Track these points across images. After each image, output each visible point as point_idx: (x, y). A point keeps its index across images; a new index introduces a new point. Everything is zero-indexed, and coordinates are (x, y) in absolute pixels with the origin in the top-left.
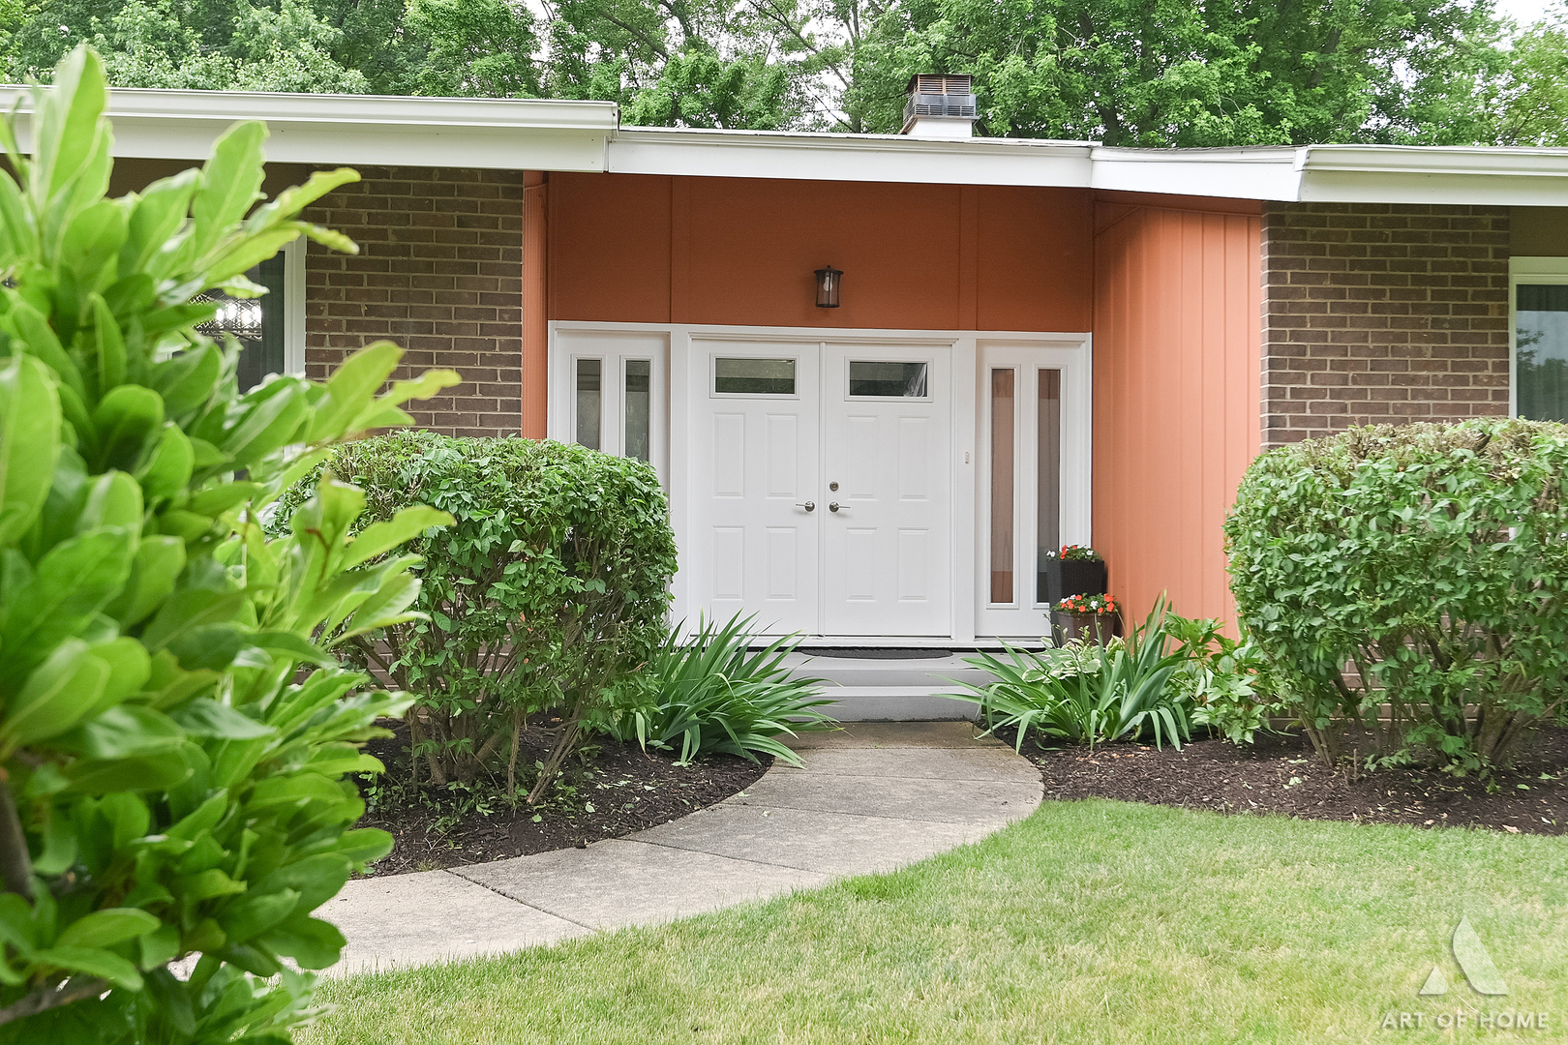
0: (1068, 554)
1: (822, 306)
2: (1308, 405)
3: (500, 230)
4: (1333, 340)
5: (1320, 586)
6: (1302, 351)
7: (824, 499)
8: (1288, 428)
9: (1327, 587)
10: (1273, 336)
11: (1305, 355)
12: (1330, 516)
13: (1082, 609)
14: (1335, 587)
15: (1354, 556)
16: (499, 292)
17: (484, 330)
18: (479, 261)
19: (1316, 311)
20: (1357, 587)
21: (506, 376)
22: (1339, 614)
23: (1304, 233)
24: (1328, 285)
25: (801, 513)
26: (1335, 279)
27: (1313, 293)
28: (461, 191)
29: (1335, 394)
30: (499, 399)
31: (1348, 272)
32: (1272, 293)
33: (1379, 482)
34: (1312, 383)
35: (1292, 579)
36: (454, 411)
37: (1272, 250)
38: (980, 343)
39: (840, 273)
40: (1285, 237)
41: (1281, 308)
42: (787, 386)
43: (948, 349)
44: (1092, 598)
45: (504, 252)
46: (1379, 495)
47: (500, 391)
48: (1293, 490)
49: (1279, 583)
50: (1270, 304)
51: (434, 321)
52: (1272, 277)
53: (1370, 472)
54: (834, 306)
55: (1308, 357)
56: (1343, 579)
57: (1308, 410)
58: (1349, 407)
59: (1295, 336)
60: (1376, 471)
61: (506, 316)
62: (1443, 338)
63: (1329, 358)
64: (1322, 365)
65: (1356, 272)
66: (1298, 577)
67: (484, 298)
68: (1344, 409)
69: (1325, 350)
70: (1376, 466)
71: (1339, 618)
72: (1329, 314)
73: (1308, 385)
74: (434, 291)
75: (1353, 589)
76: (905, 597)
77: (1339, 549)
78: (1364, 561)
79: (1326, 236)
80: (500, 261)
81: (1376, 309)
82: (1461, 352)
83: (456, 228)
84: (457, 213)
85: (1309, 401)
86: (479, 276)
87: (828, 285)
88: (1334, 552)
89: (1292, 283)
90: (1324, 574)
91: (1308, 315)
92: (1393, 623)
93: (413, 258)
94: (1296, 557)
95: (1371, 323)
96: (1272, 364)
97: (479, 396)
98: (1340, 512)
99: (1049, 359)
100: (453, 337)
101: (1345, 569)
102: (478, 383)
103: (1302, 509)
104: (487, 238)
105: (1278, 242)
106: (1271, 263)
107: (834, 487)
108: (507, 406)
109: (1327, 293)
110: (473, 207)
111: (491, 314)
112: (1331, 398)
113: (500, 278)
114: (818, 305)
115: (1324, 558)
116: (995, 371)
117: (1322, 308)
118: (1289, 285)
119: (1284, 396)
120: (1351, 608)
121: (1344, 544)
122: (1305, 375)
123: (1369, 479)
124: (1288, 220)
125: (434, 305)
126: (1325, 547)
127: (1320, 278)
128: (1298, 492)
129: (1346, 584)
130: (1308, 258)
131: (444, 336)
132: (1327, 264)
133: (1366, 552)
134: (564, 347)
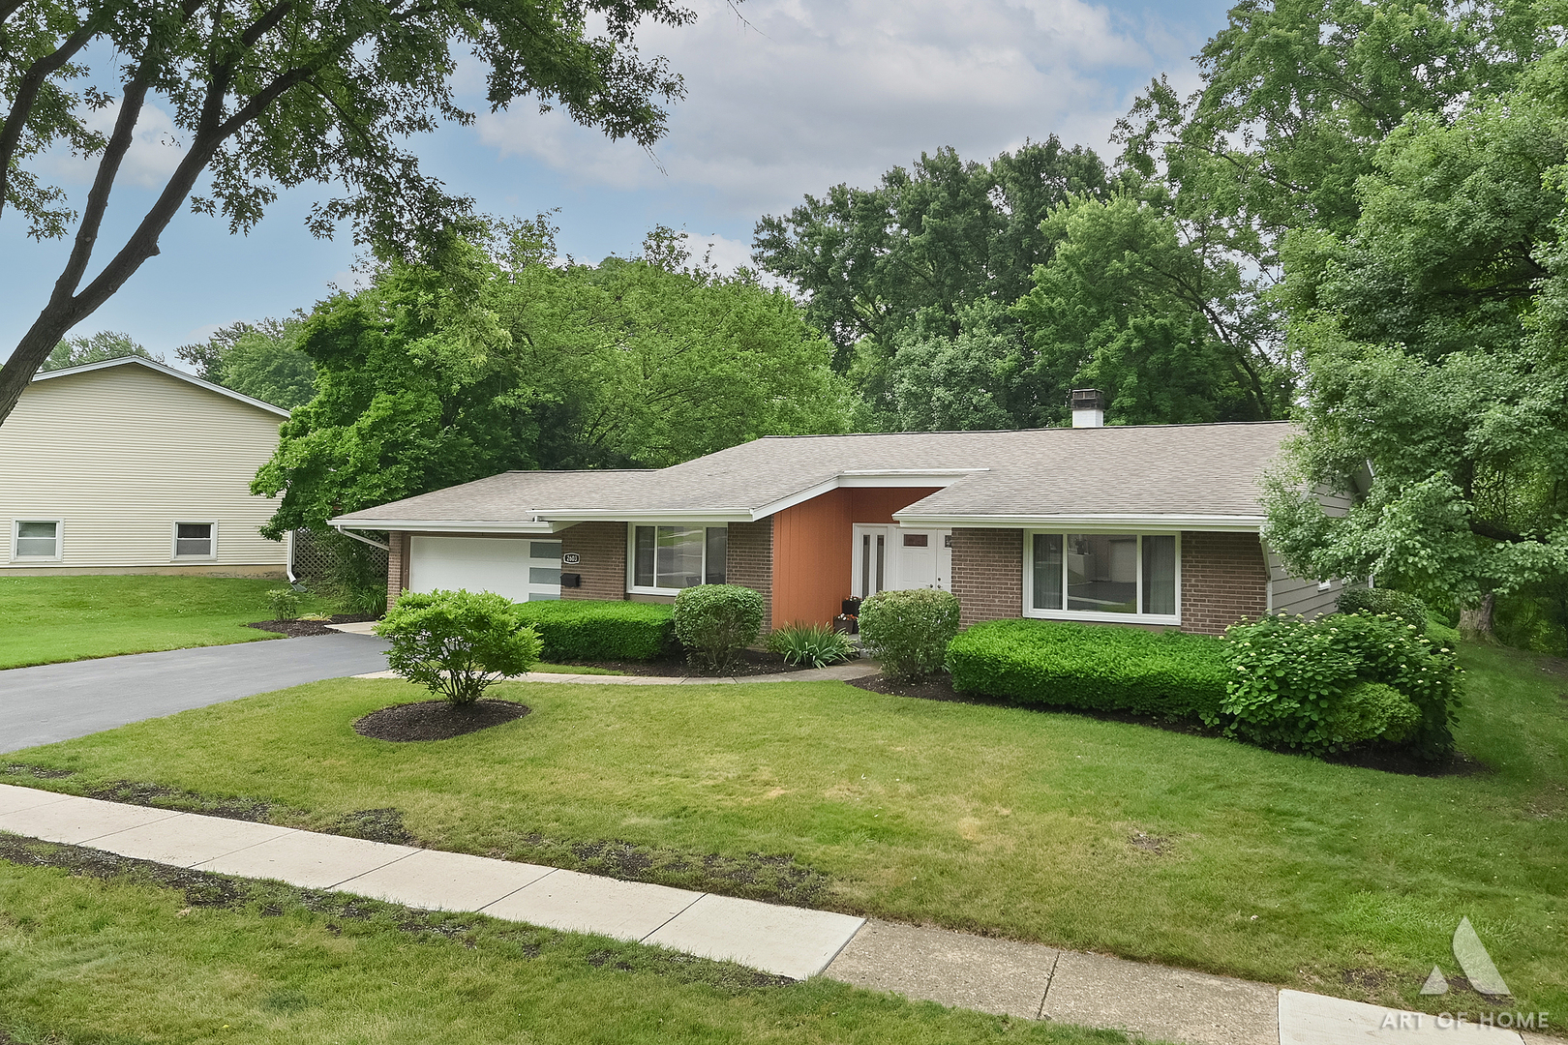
42: (925, 544)
62: (1001, 553)
64: (966, 560)
69: (968, 556)
81: (982, 543)
82: (1007, 557)
95: (981, 548)
107: (939, 579)
134: (858, 531)
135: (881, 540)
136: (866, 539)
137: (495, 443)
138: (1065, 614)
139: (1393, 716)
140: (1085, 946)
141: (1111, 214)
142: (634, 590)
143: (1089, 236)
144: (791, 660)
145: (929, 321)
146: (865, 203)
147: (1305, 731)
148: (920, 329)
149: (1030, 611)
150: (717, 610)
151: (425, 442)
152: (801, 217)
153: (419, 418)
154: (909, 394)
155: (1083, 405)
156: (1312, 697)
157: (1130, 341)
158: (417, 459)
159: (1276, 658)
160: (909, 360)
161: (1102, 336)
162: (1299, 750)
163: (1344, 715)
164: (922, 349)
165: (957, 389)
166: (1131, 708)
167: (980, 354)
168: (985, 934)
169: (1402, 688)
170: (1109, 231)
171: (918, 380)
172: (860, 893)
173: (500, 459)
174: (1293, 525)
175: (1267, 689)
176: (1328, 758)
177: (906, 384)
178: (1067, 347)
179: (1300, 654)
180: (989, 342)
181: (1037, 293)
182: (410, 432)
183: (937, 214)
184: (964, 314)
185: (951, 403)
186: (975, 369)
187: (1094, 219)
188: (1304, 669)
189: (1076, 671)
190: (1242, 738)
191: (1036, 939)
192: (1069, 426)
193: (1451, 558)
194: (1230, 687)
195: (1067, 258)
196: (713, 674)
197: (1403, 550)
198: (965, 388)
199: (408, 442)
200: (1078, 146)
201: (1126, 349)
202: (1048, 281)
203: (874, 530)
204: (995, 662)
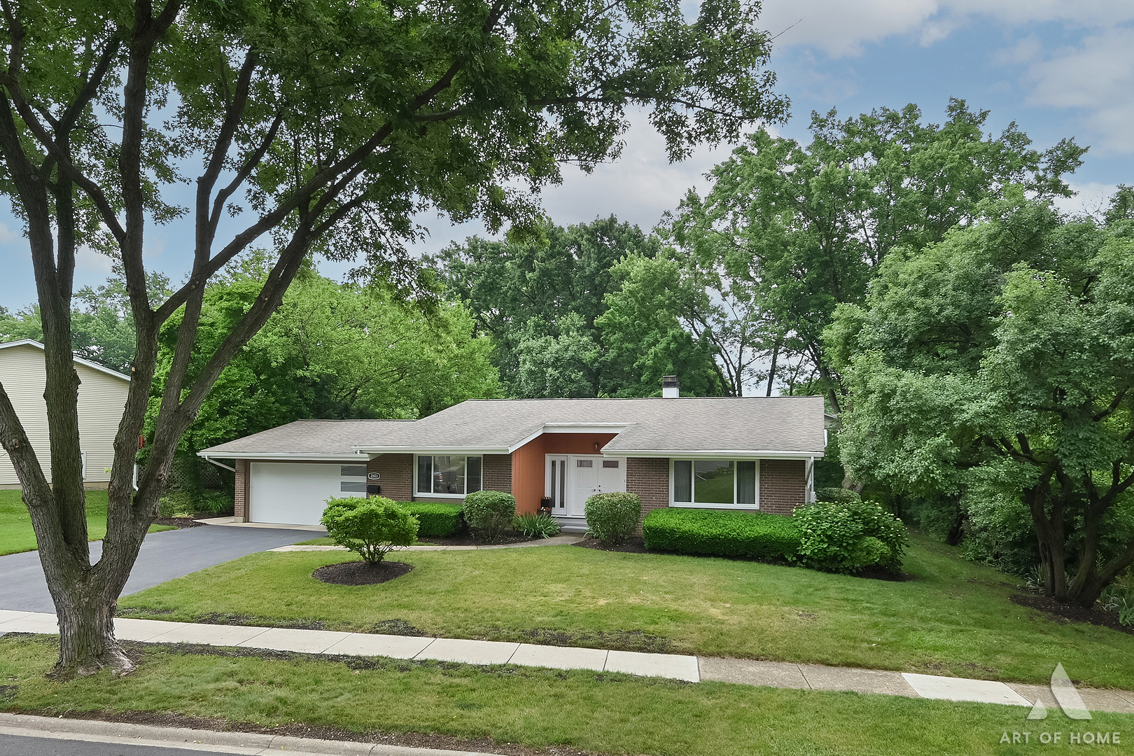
42: (590, 466)
62: (656, 471)
82: (660, 474)
107: (599, 486)
134: (549, 458)
135: (563, 463)
136: (554, 463)
137: (287, 402)
138: (693, 504)
139: (882, 553)
140: (807, 661)
141: (657, 266)
142: (418, 495)
143: (645, 280)
144: (528, 534)
145: (537, 325)
146: (492, 249)
147: (841, 561)
148: (531, 331)
149: (673, 503)
150: (493, 506)
151: (248, 401)
152: (447, 255)
153: (242, 384)
154: (531, 372)
155: (668, 385)
156: (844, 544)
157: (669, 344)
158: (243, 412)
159: (825, 525)
160: (529, 351)
161: (652, 340)
162: (837, 571)
163: (859, 553)
164: (536, 344)
165: (561, 369)
166: (747, 554)
167: (575, 348)
168: (757, 660)
169: (881, 538)
170: (655, 277)
171: (535, 363)
172: (687, 645)
173: (291, 412)
174: (860, 457)
175: (822, 541)
176: (852, 574)
177: (528, 365)
178: (630, 346)
179: (837, 523)
180: (579, 341)
181: (612, 312)
182: (237, 394)
183: (543, 260)
184: (562, 322)
185: (558, 378)
186: (572, 357)
187: (647, 270)
188: (839, 530)
189: (719, 535)
190: (808, 566)
191: (783, 660)
192: (660, 396)
193: (947, 474)
194: (803, 540)
195: (630, 292)
196: (489, 543)
197: (927, 470)
198: (565, 369)
199: (237, 401)
200: (627, 222)
201: (667, 349)
202: (617, 305)
203: (559, 458)
204: (672, 531)
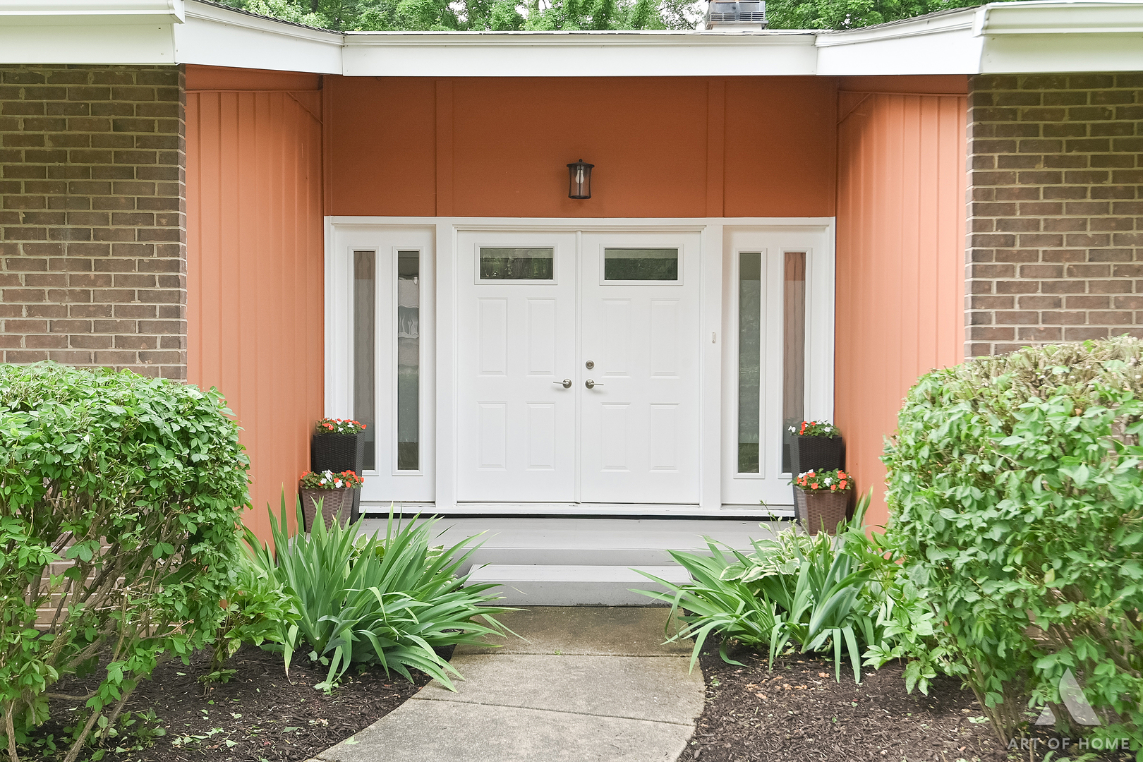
0: (808, 430)
1: (574, 197)
2: (1016, 300)
3: (156, 133)
4: (1046, 228)
5: (975, 555)
6: (1010, 241)
7: (579, 376)
8: (994, 325)
9: (983, 556)
10: (977, 225)
11: (1013, 245)
12: (987, 468)
13: (814, 486)
14: (992, 557)
15: (1014, 524)
16: (156, 196)
17: (142, 235)
18: (135, 166)
19: (1027, 197)
20: (1018, 560)
21: (165, 281)
22: (998, 591)
23: (1014, 112)
24: (1041, 168)
25: (559, 390)
26: (1048, 162)
27: (1024, 178)
28: (117, 94)
29: (1048, 288)
30: (158, 305)
31: (1064, 153)
32: (977, 179)
33: (1048, 429)
34: (1022, 276)
35: (946, 538)
36: (113, 318)
37: (977, 132)
38: (726, 229)
39: (591, 166)
40: (992, 117)
41: (987, 195)
43: (697, 235)
44: (829, 472)
45: (161, 155)
46: (1046, 447)
47: (159, 297)
48: (945, 429)
49: (929, 542)
50: (975, 191)
51: (92, 228)
52: (977, 162)
53: (1036, 416)
54: (585, 198)
55: (1017, 247)
56: (1002, 549)
57: (1017, 306)
58: (1064, 301)
59: (1002, 225)
60: (1043, 414)
61: (164, 221)
63: (1041, 249)
64: (1033, 256)
65: (1073, 153)
66: (949, 538)
67: (142, 203)
68: (1058, 304)
69: (1037, 240)
70: (1045, 407)
71: (997, 598)
72: (1042, 200)
73: (1018, 278)
74: (91, 197)
75: (1014, 564)
76: (657, 468)
77: (998, 510)
78: (1026, 530)
79: (1040, 115)
80: (157, 165)
81: (1096, 193)
83: (111, 132)
84: (113, 117)
85: (1017, 296)
86: (136, 180)
87: (580, 178)
88: (991, 513)
89: (1000, 167)
90: (979, 540)
91: (1018, 202)
92: (1065, 610)
93: (70, 164)
94: (948, 514)
95: (1090, 209)
96: (976, 256)
97: (137, 303)
98: (999, 463)
99: (795, 242)
100: (111, 243)
101: (1004, 536)
102: (136, 289)
103: (956, 454)
104: (143, 142)
105: (983, 123)
106: (977, 146)
107: (590, 365)
108: (167, 312)
109: (1039, 178)
110: (128, 110)
111: (149, 219)
112: (1043, 292)
113: (157, 182)
114: (570, 197)
115: (979, 519)
116: (743, 256)
117: (1034, 194)
118: (996, 169)
119: (989, 290)
120: (1010, 587)
121: (1003, 505)
122: (1013, 268)
123: (1035, 424)
124: (996, 99)
125: (91, 210)
126: (982, 505)
127: (1032, 161)
128: (950, 431)
129: (1006, 554)
130: (1018, 140)
131: (102, 242)
132: (1040, 146)
133: (1029, 519)
134: (341, 240)
135: (408, 266)
136: (364, 264)
203: (387, 237)
